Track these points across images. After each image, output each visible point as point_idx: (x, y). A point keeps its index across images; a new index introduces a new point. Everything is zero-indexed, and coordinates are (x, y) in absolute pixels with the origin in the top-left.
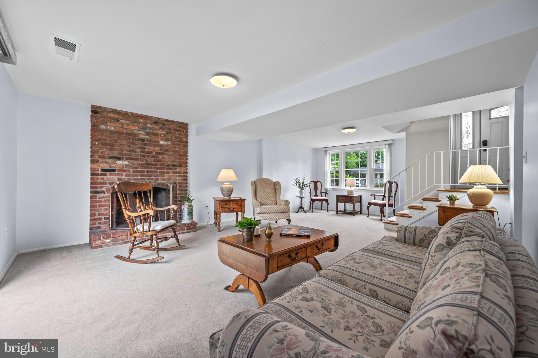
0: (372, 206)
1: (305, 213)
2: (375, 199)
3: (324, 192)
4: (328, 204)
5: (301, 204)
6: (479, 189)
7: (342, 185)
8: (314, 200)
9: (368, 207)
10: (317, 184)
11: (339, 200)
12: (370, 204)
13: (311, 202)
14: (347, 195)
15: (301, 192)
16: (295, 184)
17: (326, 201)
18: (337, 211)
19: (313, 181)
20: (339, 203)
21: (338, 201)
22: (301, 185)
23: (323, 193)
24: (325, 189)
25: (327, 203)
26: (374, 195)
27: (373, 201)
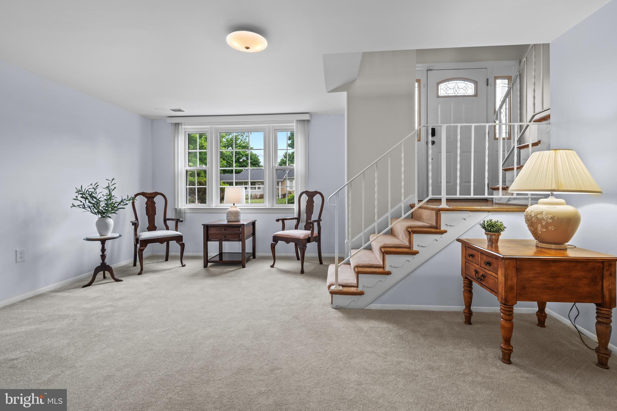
0: (280, 242)
1: (117, 280)
2: (283, 229)
3: (173, 218)
4: (183, 246)
5: (103, 257)
6: (549, 206)
7: (213, 201)
8: (145, 242)
9: (273, 247)
10: (155, 200)
11: (210, 236)
12: (276, 239)
13: (138, 245)
14: (225, 222)
15: (102, 226)
16: (77, 203)
17: (179, 239)
18: (206, 262)
19: (143, 194)
20: (209, 243)
21: (207, 238)
22: (102, 204)
23: (169, 219)
24: (176, 209)
25: (180, 244)
26: (283, 220)
27: (281, 233)
